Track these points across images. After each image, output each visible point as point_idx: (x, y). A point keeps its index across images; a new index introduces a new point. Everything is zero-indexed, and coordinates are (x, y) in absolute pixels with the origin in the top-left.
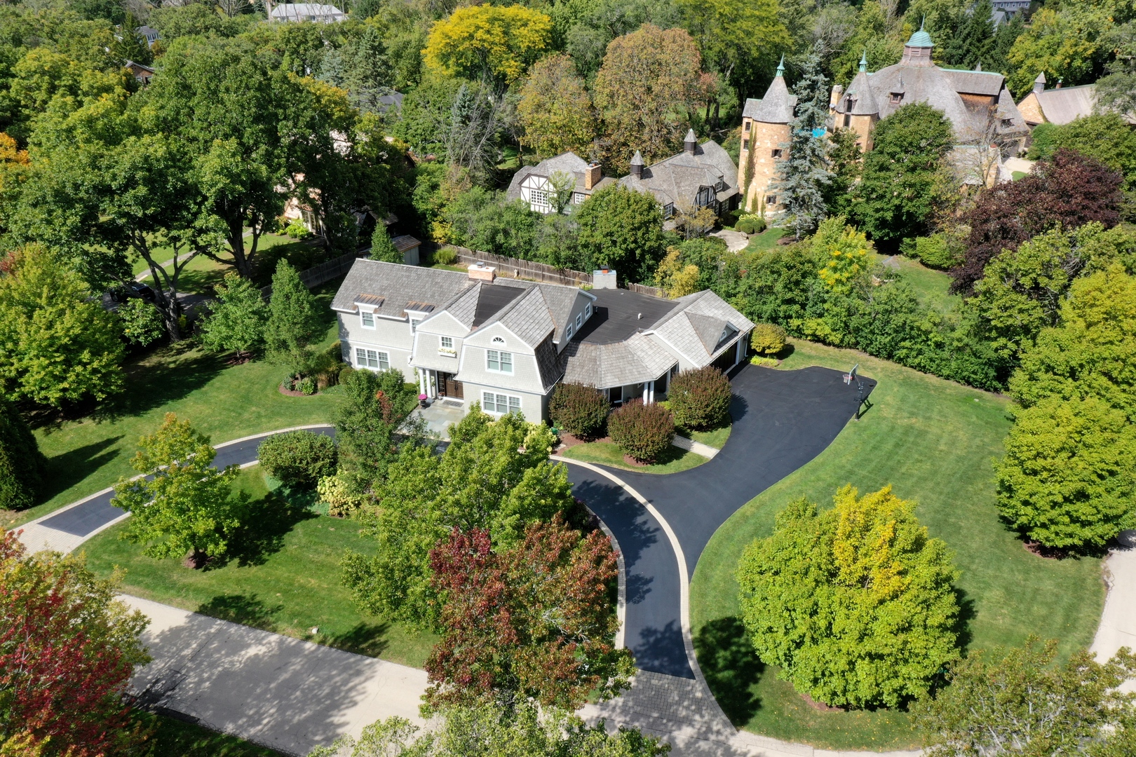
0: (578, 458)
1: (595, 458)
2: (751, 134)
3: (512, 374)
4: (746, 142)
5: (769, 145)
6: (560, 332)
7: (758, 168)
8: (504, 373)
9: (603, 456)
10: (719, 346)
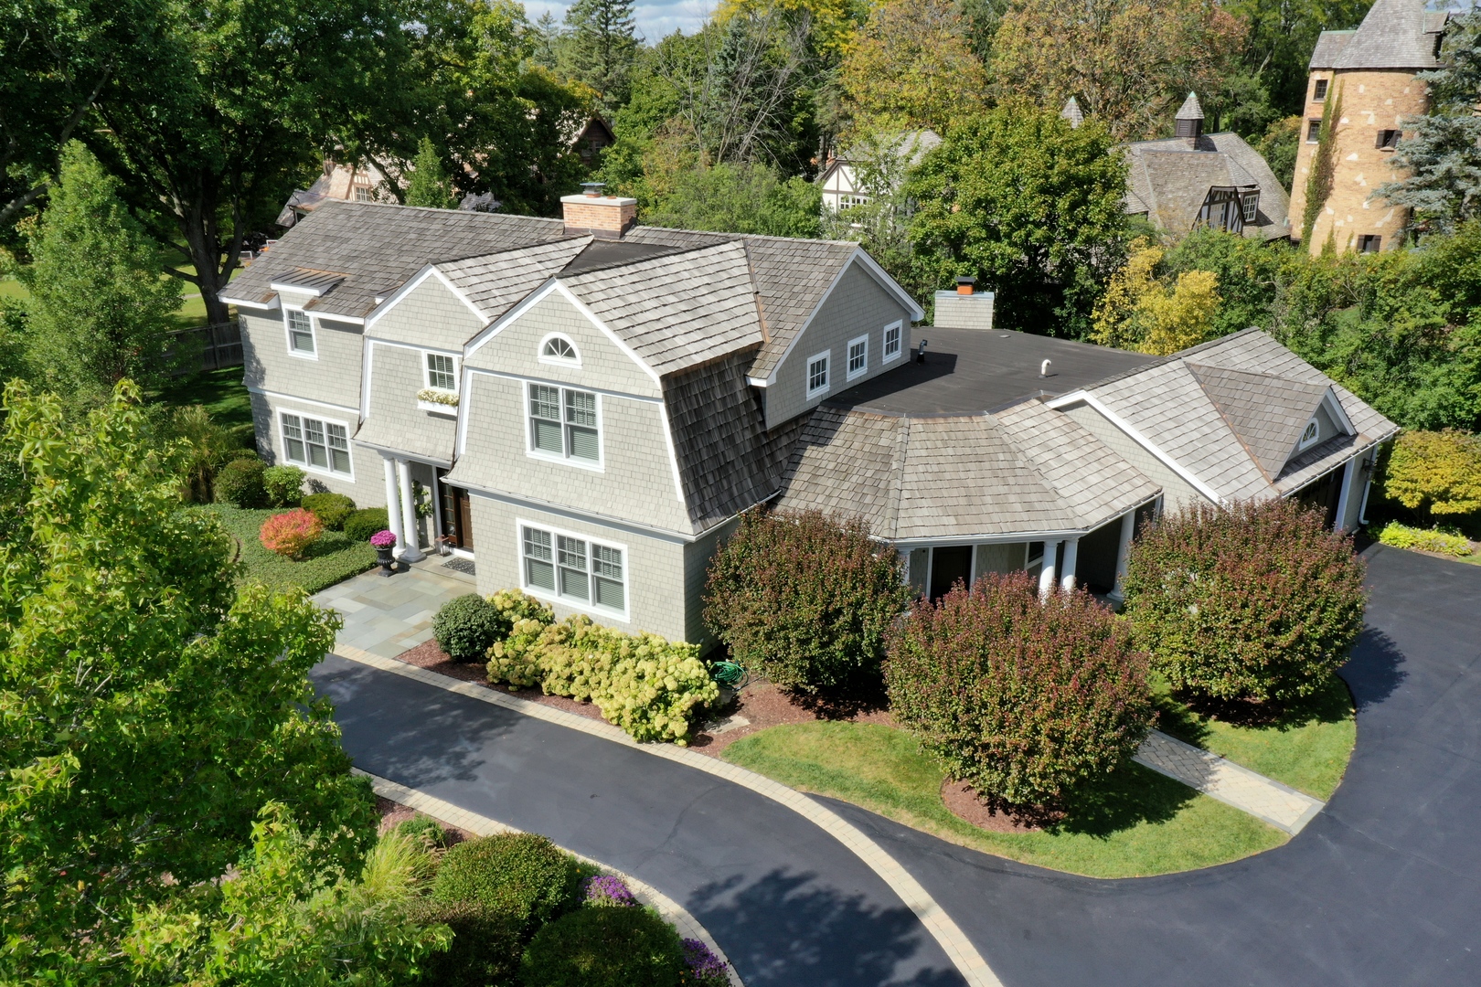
0: (775, 770)
1: (835, 778)
2: (1327, 106)
3: (598, 467)
4: (1314, 124)
5: (1372, 120)
6: (778, 353)
7: (1340, 175)
8: (576, 462)
9: (869, 774)
10: (1294, 464)
